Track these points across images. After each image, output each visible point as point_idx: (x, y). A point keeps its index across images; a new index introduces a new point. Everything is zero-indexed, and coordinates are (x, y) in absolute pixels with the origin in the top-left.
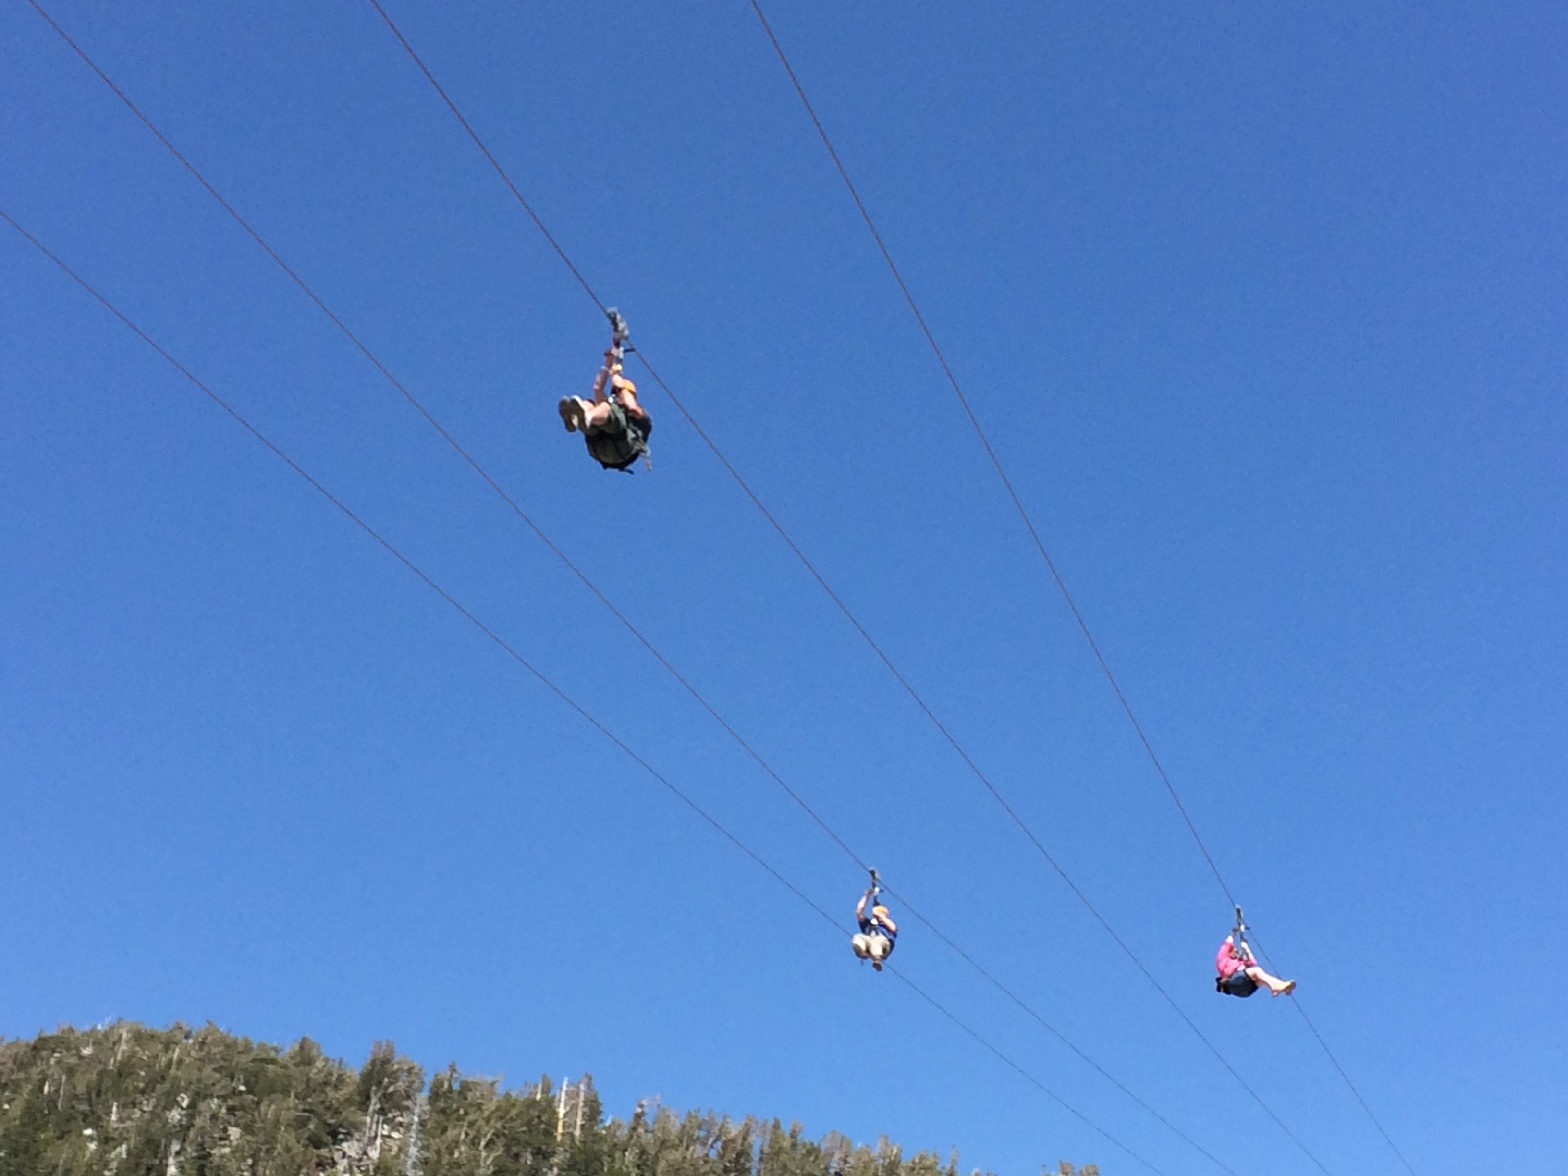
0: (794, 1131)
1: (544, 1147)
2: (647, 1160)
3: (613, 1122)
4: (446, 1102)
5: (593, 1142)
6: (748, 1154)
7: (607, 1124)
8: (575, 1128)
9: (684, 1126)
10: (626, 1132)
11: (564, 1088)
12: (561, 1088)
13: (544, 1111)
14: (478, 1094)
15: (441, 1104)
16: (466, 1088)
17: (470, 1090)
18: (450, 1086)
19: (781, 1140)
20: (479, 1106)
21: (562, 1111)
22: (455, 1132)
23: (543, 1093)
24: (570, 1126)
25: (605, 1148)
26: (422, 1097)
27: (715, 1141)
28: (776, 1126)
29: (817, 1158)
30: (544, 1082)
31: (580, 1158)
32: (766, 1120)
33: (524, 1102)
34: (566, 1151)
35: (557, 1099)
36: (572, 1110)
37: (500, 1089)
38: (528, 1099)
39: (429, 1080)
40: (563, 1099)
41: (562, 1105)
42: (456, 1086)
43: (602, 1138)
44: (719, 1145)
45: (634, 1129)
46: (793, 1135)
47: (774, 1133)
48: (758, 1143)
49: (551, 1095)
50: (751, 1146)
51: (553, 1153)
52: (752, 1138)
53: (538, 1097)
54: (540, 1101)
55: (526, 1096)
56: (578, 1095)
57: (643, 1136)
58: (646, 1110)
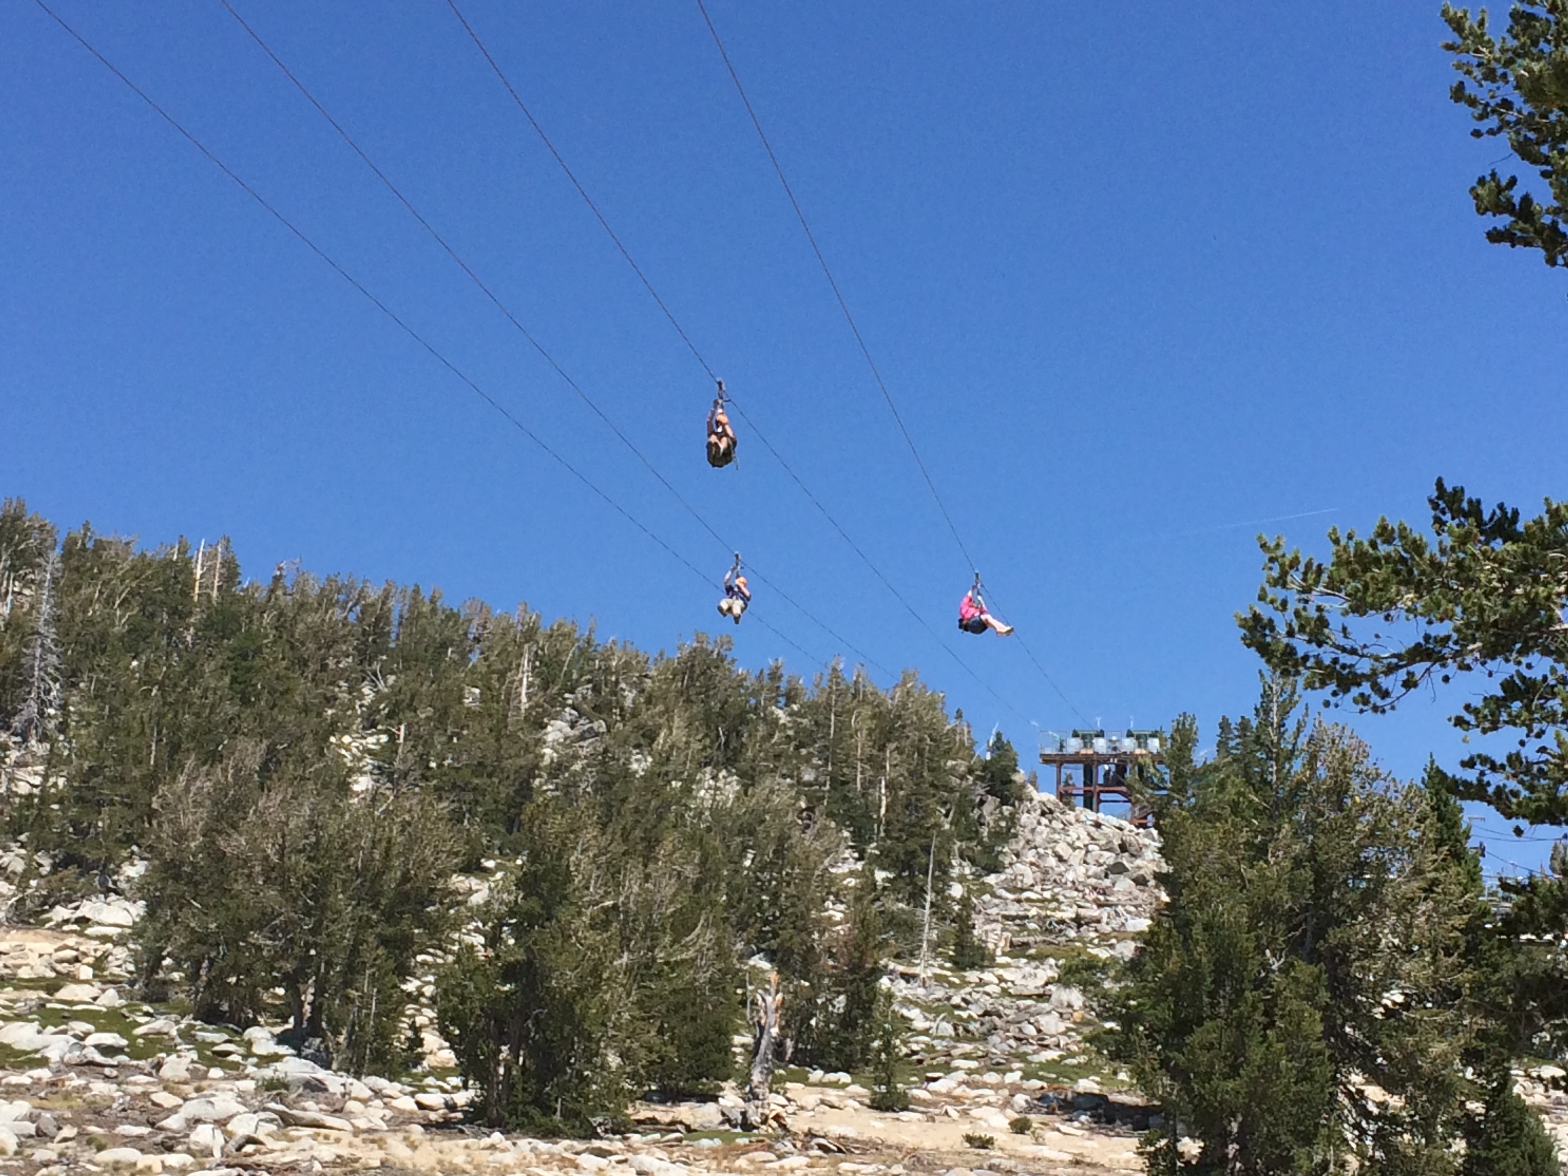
0: (434, 597)
1: (180, 607)
2: (285, 621)
3: (251, 584)
4: (79, 560)
5: (231, 603)
6: (388, 618)
7: (245, 586)
8: (212, 589)
9: (323, 590)
10: (265, 593)
11: (202, 549)
12: (198, 550)
13: (181, 572)
14: (112, 553)
15: (74, 562)
16: (100, 546)
17: (105, 550)
18: (84, 544)
19: (420, 605)
20: (114, 565)
21: (199, 572)
22: (91, 590)
23: (179, 553)
24: (207, 587)
25: (243, 609)
26: (55, 555)
27: (355, 605)
28: (417, 591)
29: (456, 622)
30: (180, 543)
31: (216, 618)
32: (406, 587)
33: (159, 562)
34: (203, 611)
35: (194, 560)
36: (209, 571)
37: (135, 550)
38: (165, 559)
39: (61, 538)
40: (200, 561)
41: (199, 566)
42: (90, 545)
43: (241, 600)
44: (358, 608)
45: (272, 591)
46: (433, 601)
47: (414, 599)
48: (397, 607)
49: (188, 555)
50: (389, 610)
51: (190, 614)
52: (391, 603)
53: (175, 557)
54: (177, 562)
55: (162, 556)
56: (216, 555)
57: (282, 598)
58: (284, 573)
